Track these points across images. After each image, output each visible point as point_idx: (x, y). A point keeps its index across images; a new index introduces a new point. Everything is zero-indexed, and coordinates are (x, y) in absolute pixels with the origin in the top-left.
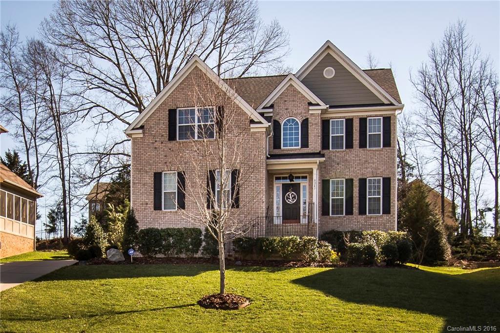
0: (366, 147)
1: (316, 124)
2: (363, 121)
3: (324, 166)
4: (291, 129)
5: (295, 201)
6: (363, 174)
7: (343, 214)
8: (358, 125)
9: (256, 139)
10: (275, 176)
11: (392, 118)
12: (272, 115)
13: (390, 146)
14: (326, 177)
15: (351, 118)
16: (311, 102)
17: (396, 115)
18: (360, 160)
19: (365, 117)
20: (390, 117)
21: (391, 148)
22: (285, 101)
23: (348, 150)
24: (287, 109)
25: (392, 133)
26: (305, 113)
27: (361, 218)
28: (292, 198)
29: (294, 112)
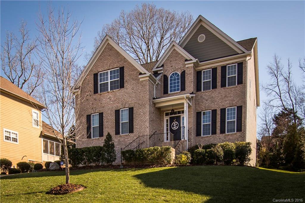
0: (226, 86)
1: (190, 74)
2: (224, 68)
3: (198, 103)
4: (175, 80)
5: (178, 127)
6: (223, 106)
7: (210, 135)
8: (221, 71)
9: (143, 86)
10: (165, 113)
11: (244, 63)
12: (162, 72)
13: (242, 83)
14: (199, 110)
15: (215, 67)
16: (187, 59)
17: (247, 60)
18: (221, 96)
19: (225, 65)
20: (243, 62)
21: (243, 85)
22: (171, 61)
23: (213, 90)
24: (172, 66)
25: (244, 74)
26: (183, 67)
27: (222, 136)
28: (176, 126)
29: (176, 68)
